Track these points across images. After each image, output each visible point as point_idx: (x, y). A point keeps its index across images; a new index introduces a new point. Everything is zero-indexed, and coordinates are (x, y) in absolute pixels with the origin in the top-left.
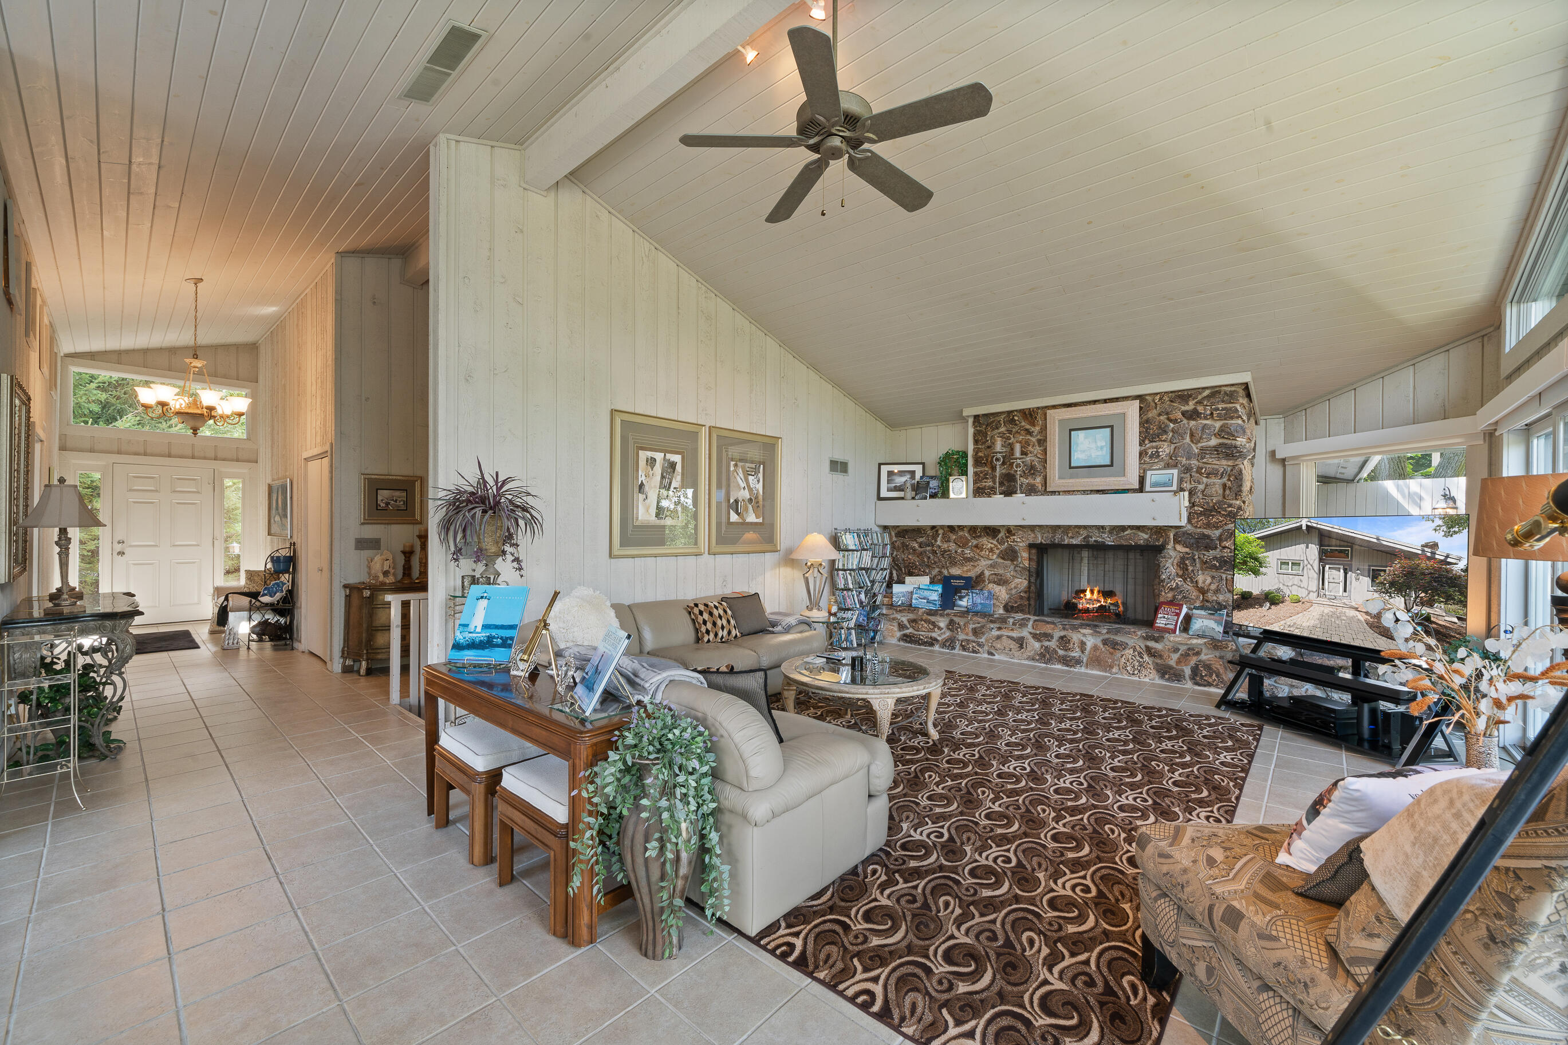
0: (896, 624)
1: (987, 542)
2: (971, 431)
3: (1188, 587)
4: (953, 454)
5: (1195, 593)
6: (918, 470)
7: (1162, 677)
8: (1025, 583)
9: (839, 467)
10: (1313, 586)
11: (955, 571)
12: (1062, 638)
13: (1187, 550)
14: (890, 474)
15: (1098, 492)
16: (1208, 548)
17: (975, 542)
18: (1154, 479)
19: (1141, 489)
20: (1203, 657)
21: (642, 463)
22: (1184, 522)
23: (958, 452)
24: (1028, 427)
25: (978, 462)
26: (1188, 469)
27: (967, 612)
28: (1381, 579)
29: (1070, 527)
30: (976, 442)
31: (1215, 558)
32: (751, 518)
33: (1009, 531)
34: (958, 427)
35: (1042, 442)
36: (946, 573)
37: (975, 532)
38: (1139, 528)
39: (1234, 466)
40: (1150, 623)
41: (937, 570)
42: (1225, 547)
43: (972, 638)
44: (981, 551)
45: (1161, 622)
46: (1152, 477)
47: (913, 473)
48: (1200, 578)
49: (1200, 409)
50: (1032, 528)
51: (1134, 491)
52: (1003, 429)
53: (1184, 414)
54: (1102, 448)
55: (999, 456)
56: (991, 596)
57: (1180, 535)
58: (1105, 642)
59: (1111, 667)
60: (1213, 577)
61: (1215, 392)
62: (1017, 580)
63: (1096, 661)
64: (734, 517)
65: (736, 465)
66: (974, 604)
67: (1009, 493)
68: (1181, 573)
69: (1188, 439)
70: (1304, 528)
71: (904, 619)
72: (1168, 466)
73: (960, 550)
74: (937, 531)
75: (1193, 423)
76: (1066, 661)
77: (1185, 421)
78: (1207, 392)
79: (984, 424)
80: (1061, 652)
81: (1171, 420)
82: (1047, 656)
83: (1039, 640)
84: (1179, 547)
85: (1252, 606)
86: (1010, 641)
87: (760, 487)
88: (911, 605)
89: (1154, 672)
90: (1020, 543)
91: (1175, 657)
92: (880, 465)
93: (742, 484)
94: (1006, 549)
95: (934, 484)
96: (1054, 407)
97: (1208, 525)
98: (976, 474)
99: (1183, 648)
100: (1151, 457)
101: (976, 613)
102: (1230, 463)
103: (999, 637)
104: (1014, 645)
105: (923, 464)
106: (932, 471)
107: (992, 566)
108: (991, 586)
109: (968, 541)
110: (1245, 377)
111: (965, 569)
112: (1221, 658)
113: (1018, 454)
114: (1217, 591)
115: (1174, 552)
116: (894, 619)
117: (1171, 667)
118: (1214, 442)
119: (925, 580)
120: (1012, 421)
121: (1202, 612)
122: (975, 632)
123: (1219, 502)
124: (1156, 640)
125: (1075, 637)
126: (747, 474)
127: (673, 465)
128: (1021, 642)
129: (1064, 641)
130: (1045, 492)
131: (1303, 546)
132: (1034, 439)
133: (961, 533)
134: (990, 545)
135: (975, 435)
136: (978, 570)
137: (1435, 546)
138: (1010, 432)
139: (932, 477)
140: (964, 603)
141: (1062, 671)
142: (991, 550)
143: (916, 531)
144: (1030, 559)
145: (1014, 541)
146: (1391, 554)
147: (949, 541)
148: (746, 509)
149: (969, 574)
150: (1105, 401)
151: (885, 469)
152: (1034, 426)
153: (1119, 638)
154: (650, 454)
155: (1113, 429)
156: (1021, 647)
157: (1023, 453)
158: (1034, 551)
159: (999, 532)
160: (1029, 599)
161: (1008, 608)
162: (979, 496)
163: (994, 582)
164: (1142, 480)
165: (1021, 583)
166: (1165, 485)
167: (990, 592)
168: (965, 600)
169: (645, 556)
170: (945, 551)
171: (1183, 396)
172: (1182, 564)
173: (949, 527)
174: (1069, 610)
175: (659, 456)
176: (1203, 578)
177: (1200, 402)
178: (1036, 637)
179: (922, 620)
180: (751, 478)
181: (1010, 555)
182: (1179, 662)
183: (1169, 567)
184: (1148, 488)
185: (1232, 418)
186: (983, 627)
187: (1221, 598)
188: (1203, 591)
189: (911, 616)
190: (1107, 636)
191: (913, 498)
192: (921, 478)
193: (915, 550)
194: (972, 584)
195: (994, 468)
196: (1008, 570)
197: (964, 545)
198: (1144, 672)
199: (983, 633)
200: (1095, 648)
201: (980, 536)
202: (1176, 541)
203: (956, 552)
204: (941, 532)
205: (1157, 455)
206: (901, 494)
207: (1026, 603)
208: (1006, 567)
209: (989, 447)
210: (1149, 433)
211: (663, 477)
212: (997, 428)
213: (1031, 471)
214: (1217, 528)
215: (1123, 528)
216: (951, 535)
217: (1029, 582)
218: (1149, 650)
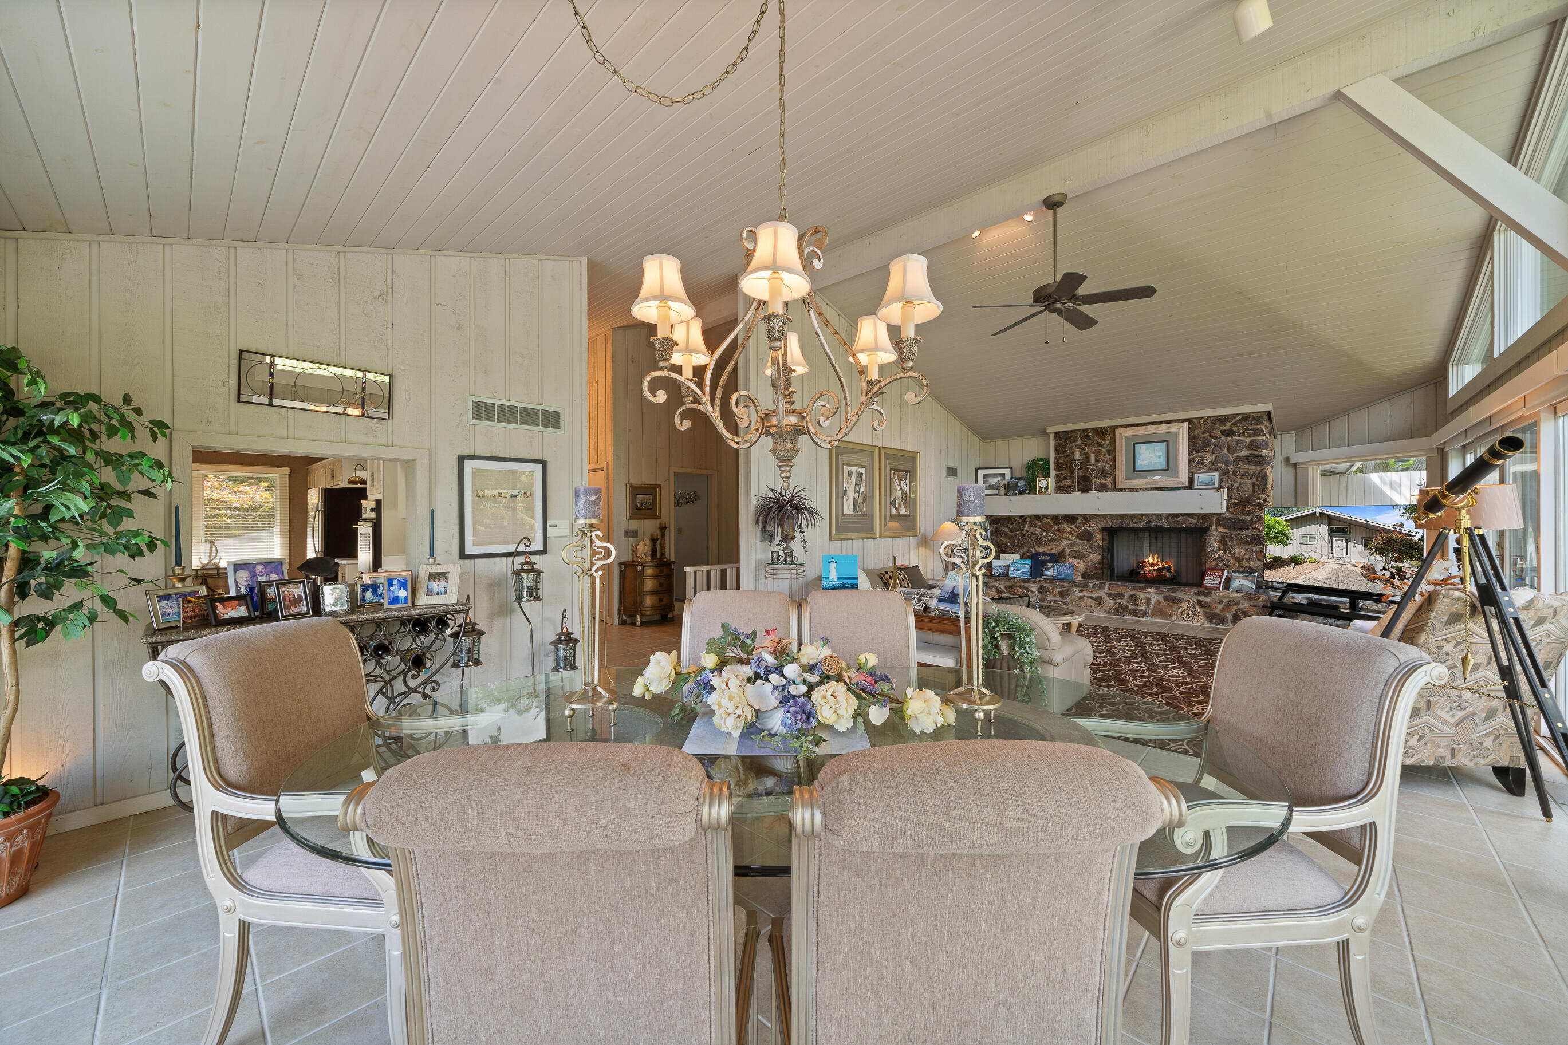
0: (994, 590)
1: (1068, 528)
2: (1053, 443)
3: (1227, 557)
4: (1037, 461)
5: (1232, 562)
6: (1007, 473)
7: (1210, 621)
8: (1099, 557)
9: (952, 472)
10: (1325, 552)
11: (1041, 549)
12: (1132, 596)
13: (1226, 530)
14: (985, 476)
15: (1156, 489)
16: (1242, 529)
17: (1057, 527)
18: (1201, 479)
19: (1191, 487)
20: (1241, 606)
21: (846, 475)
22: (1224, 510)
23: (1041, 460)
24: (1100, 441)
25: (1058, 467)
26: (1225, 472)
27: (1053, 580)
28: (1370, 546)
29: (1134, 515)
30: (1057, 452)
31: (1247, 536)
32: (903, 512)
33: (1085, 518)
34: (1040, 440)
35: (1112, 452)
36: (1033, 550)
37: (1057, 520)
38: (1189, 515)
39: (1260, 471)
40: (1199, 584)
41: (1025, 549)
42: (1255, 528)
43: (1059, 599)
44: (1063, 533)
45: (1208, 582)
46: (1199, 478)
47: (1003, 475)
48: (1237, 551)
49: (1235, 429)
50: (1104, 516)
51: (1185, 488)
52: (1079, 442)
53: (1222, 432)
54: (1159, 457)
55: (1077, 462)
56: (1072, 567)
57: (1220, 520)
58: (1166, 598)
59: (1171, 616)
60: (1246, 550)
61: (1246, 417)
62: (1092, 555)
63: (1159, 612)
64: (894, 511)
65: (894, 474)
66: (1059, 574)
67: (1085, 490)
68: (1222, 547)
69: (1225, 451)
70: (1318, 514)
71: (1002, 586)
72: (1210, 470)
73: (1044, 534)
74: (1025, 519)
75: (1229, 439)
76: (1135, 613)
77: (1223, 438)
78: (1239, 417)
79: (1063, 439)
80: (1131, 607)
81: (1212, 437)
82: (1119, 610)
83: (1113, 599)
84: (1220, 529)
85: (1281, 566)
86: (1090, 600)
87: (907, 488)
88: (1007, 575)
89: (1204, 618)
90: (1094, 527)
91: (1220, 607)
92: (977, 469)
93: (898, 487)
94: (1083, 532)
95: (1021, 483)
96: (1121, 426)
97: (1242, 513)
98: (1057, 476)
99: (1226, 600)
100: (1198, 463)
101: (1062, 580)
102: (1258, 468)
103: (1081, 598)
104: (1093, 603)
105: (1011, 468)
106: (1018, 474)
107: (1071, 545)
108: (1071, 560)
109: (1052, 526)
110: (1268, 407)
111: (1050, 547)
112: (1255, 606)
113: (1093, 461)
114: (1250, 560)
115: (1216, 532)
116: (993, 586)
117: (1217, 614)
118: (1245, 453)
119: (1016, 557)
120: (1087, 437)
121: (1239, 575)
122: (1061, 594)
123: (1250, 496)
124: (1206, 595)
125: (1142, 595)
126: (900, 480)
127: (861, 475)
128: (1099, 601)
129: (1133, 599)
130: (1114, 489)
131: (1318, 525)
132: (1104, 450)
133: (1045, 521)
134: (1069, 529)
135: (1056, 447)
136: (1060, 548)
137: (1402, 525)
138: (1085, 444)
139: (1019, 478)
140: (1050, 573)
141: (1132, 620)
142: (1071, 533)
143: (1008, 519)
144: (1103, 540)
145: (1090, 526)
146: (1375, 530)
147: (1035, 527)
148: (900, 505)
149: (1053, 551)
150: (1161, 423)
151: (981, 472)
152: (1105, 440)
153: (1176, 595)
154: (849, 468)
155: (1169, 443)
156: (1099, 604)
157: (1097, 460)
158: (1106, 533)
159: (1077, 519)
160: (1102, 569)
161: (1084, 576)
162: (1061, 493)
163: (1074, 557)
164: (1191, 480)
165: (1095, 557)
166: (1209, 483)
167: (1071, 565)
168: (1051, 570)
169: (847, 539)
170: (1032, 534)
171: (1222, 420)
172: (1223, 541)
173: (1035, 516)
174: (1135, 576)
175: (854, 469)
176: (1239, 551)
177: (1234, 424)
178: (1110, 596)
179: (1017, 586)
180: (902, 482)
181: (1087, 536)
182: (1223, 610)
183: (1213, 543)
184: (1196, 486)
185: (1259, 436)
186: (1068, 590)
187: (1253, 564)
188: (1239, 560)
189: (1008, 584)
190: (1167, 594)
191: (1006, 494)
192: (1011, 478)
193: (1006, 534)
194: (1056, 558)
195: (1072, 472)
196: (1085, 548)
197: (1048, 530)
198: (1197, 619)
199: (1068, 595)
200: (1158, 602)
201: (1061, 523)
202: (1218, 524)
203: (1041, 535)
204: (1028, 520)
205: (1202, 462)
206: (996, 491)
207: (1100, 572)
208: (1083, 546)
209: (1068, 456)
210: (1196, 445)
211: (856, 484)
212: (1075, 442)
213: (1103, 473)
214: (1249, 515)
215: (1177, 515)
216: (1037, 522)
217: (1103, 556)
218: (1200, 603)
